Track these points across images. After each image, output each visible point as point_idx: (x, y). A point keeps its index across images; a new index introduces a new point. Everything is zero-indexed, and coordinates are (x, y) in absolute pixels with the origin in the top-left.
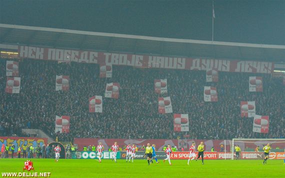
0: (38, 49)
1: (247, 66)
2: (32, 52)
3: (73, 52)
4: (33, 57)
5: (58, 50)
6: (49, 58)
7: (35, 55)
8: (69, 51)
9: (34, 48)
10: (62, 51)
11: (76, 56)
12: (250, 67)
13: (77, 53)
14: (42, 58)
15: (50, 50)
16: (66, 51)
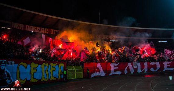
0: (21, 25)
2: (18, 26)
3: (37, 28)
4: (18, 28)
5: (30, 26)
6: (26, 30)
7: (19, 27)
8: (36, 27)
9: (19, 24)
10: (32, 27)
11: (39, 30)
13: (39, 28)
14: (23, 29)
15: (27, 26)
16: (34, 27)
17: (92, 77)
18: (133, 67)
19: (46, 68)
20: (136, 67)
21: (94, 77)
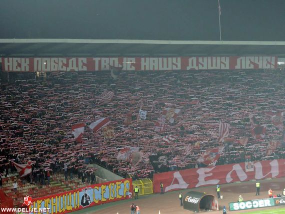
0: (23, 59)
1: (248, 62)
2: (16, 63)
4: (19, 69)
9: (19, 59)
10: (48, 60)
11: (64, 64)
12: (251, 62)
15: (36, 60)
16: (53, 59)
17: (166, 191)
18: (245, 171)
19: (112, 187)
20: (252, 170)
21: (169, 191)
